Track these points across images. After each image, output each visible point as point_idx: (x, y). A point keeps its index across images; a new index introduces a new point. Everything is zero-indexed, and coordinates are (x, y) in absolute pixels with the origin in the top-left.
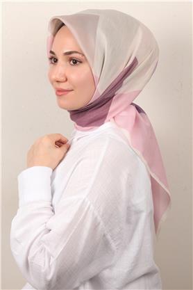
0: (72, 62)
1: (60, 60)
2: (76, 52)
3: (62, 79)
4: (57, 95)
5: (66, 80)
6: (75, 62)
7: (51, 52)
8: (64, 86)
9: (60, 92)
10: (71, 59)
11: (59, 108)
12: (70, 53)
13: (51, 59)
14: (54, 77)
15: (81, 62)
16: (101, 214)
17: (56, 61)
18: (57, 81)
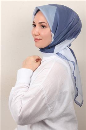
0: (42, 27)
1: (37, 26)
2: (44, 23)
3: (37, 34)
4: (35, 41)
5: (39, 35)
6: (44, 27)
7: (33, 22)
8: (38, 37)
9: (36, 40)
10: (42, 25)
11: (35, 47)
12: (41, 23)
13: (33, 25)
14: (34, 33)
15: (46, 27)
16: (46, 93)
17: (35, 26)
18: (35, 35)
